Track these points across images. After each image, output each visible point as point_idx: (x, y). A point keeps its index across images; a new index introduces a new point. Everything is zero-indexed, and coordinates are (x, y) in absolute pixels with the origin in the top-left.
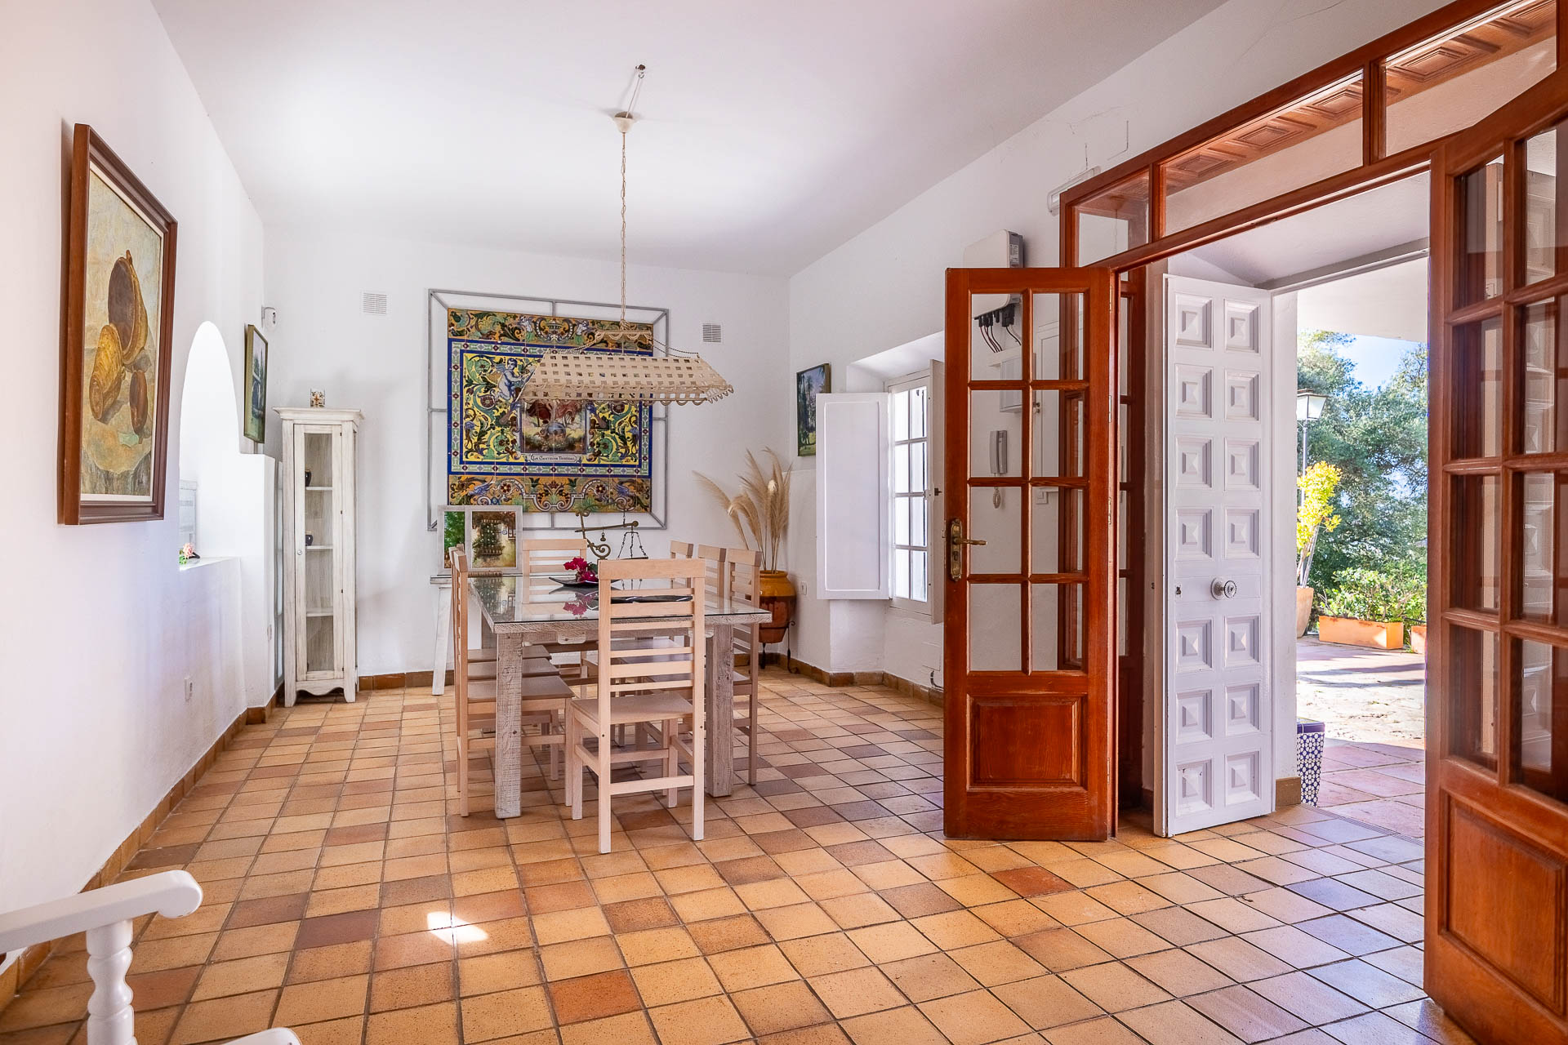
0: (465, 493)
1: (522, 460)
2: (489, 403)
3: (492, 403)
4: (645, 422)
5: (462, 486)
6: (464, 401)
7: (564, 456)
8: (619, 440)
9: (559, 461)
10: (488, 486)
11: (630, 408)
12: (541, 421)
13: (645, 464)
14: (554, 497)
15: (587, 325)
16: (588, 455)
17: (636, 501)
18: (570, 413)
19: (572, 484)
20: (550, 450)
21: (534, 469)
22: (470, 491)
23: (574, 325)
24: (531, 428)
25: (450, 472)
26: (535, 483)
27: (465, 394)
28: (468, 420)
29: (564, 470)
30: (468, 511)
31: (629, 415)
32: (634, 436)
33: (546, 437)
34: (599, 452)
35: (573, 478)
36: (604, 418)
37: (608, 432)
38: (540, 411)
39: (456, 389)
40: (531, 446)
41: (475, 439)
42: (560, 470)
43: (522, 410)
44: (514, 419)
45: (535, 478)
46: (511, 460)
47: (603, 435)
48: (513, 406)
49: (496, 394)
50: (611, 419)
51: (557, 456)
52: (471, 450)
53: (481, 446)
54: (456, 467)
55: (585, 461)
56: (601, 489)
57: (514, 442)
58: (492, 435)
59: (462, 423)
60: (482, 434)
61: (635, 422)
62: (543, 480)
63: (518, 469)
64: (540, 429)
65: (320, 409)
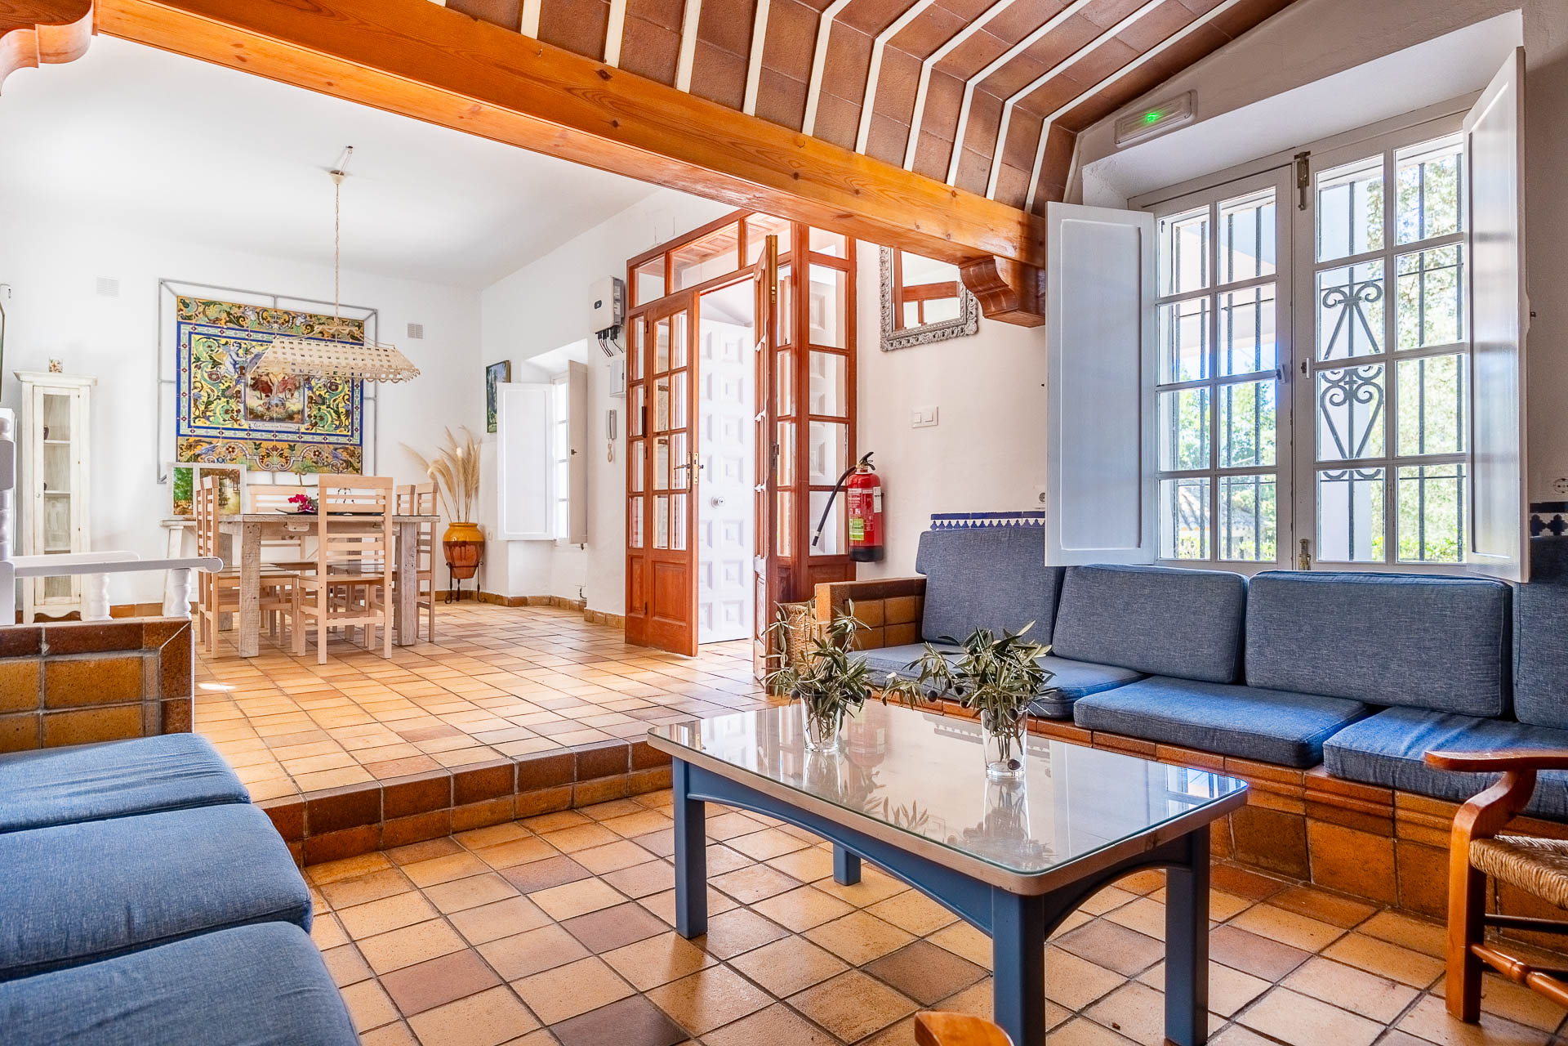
0: (192, 452)
1: (246, 427)
2: (215, 378)
3: (218, 378)
4: (357, 400)
5: (190, 447)
6: (192, 376)
7: (282, 424)
8: (334, 414)
9: (279, 429)
10: (214, 447)
11: (344, 388)
12: (263, 395)
13: (357, 435)
14: (275, 459)
15: (305, 318)
16: (307, 425)
17: (349, 464)
18: (290, 390)
19: (292, 448)
20: (271, 419)
21: (257, 435)
22: (197, 451)
23: (294, 318)
24: (254, 400)
25: (178, 434)
26: (258, 447)
27: (193, 369)
28: (196, 391)
29: (284, 437)
30: (196, 467)
31: (343, 394)
32: (347, 411)
33: (268, 409)
34: (316, 423)
35: (292, 444)
36: (320, 395)
37: (324, 407)
38: (262, 386)
39: (184, 364)
40: (254, 415)
41: (202, 408)
42: (280, 436)
43: (246, 385)
44: (239, 392)
45: (258, 442)
46: (236, 426)
47: (319, 409)
48: (238, 382)
49: (222, 370)
50: (327, 396)
51: (279, 424)
52: (198, 417)
53: (208, 414)
54: (184, 430)
55: (303, 430)
56: (318, 454)
57: (238, 411)
58: (218, 404)
59: (190, 393)
60: (209, 403)
61: (348, 400)
62: (265, 444)
63: (243, 434)
64: (261, 402)
65: (58, 374)
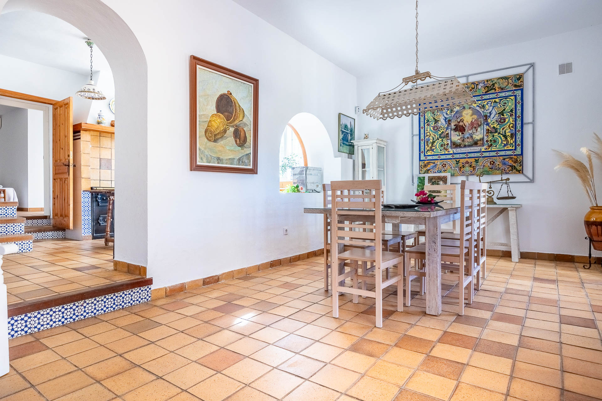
0: (426, 169)
1: (451, 152)
2: (436, 129)
3: (437, 129)
4: (519, 126)
5: (425, 166)
6: (426, 130)
7: (472, 148)
8: (503, 138)
9: (470, 151)
10: (436, 165)
11: (509, 120)
12: (460, 133)
13: (519, 148)
14: (467, 169)
15: (484, 83)
16: (485, 147)
17: (513, 168)
18: (475, 128)
19: (477, 161)
20: (465, 146)
21: (458, 156)
22: (428, 168)
23: (477, 85)
24: (456, 137)
25: (420, 160)
26: (458, 162)
27: (426, 126)
28: (427, 137)
29: (472, 155)
30: (427, 176)
31: (509, 124)
32: (512, 134)
33: (463, 141)
34: (491, 145)
35: (477, 159)
36: (494, 127)
37: (496, 134)
38: (460, 129)
39: (422, 125)
40: (456, 145)
41: (430, 145)
42: (470, 155)
43: (451, 130)
44: (448, 134)
45: (458, 160)
46: (446, 153)
47: (493, 136)
48: (447, 129)
49: (439, 124)
50: (498, 127)
51: (469, 149)
52: (428, 150)
53: (433, 148)
54: (423, 158)
55: (483, 150)
56: (493, 163)
57: (448, 144)
58: (438, 142)
59: (425, 139)
60: (433, 142)
61: (512, 127)
62: (462, 161)
63: (450, 157)
64: (460, 137)
65: (367, 139)
